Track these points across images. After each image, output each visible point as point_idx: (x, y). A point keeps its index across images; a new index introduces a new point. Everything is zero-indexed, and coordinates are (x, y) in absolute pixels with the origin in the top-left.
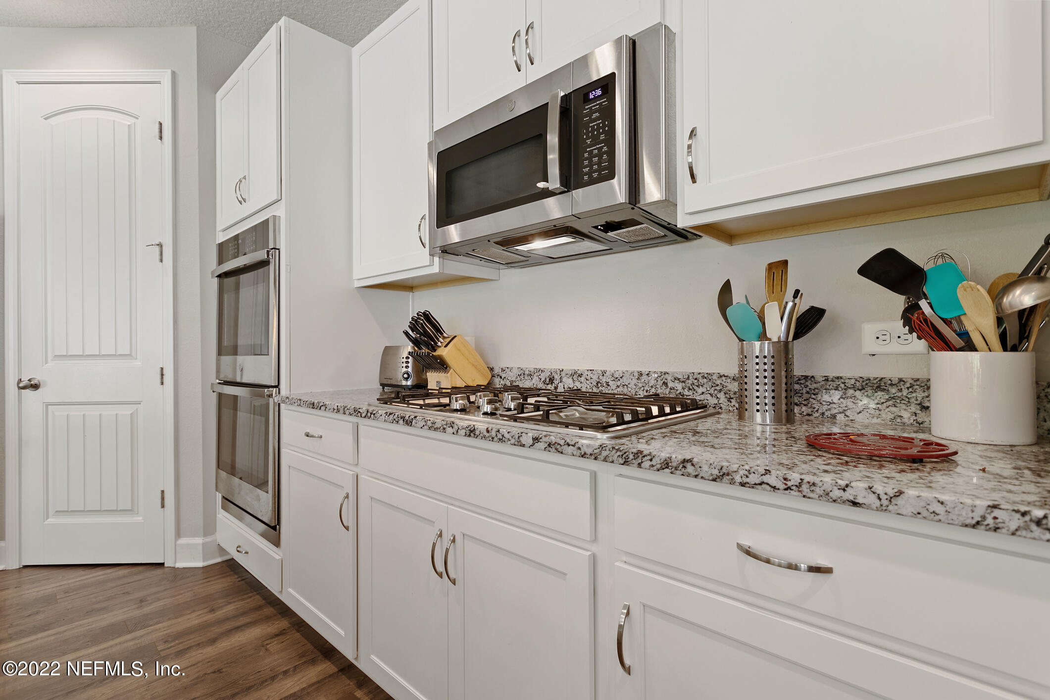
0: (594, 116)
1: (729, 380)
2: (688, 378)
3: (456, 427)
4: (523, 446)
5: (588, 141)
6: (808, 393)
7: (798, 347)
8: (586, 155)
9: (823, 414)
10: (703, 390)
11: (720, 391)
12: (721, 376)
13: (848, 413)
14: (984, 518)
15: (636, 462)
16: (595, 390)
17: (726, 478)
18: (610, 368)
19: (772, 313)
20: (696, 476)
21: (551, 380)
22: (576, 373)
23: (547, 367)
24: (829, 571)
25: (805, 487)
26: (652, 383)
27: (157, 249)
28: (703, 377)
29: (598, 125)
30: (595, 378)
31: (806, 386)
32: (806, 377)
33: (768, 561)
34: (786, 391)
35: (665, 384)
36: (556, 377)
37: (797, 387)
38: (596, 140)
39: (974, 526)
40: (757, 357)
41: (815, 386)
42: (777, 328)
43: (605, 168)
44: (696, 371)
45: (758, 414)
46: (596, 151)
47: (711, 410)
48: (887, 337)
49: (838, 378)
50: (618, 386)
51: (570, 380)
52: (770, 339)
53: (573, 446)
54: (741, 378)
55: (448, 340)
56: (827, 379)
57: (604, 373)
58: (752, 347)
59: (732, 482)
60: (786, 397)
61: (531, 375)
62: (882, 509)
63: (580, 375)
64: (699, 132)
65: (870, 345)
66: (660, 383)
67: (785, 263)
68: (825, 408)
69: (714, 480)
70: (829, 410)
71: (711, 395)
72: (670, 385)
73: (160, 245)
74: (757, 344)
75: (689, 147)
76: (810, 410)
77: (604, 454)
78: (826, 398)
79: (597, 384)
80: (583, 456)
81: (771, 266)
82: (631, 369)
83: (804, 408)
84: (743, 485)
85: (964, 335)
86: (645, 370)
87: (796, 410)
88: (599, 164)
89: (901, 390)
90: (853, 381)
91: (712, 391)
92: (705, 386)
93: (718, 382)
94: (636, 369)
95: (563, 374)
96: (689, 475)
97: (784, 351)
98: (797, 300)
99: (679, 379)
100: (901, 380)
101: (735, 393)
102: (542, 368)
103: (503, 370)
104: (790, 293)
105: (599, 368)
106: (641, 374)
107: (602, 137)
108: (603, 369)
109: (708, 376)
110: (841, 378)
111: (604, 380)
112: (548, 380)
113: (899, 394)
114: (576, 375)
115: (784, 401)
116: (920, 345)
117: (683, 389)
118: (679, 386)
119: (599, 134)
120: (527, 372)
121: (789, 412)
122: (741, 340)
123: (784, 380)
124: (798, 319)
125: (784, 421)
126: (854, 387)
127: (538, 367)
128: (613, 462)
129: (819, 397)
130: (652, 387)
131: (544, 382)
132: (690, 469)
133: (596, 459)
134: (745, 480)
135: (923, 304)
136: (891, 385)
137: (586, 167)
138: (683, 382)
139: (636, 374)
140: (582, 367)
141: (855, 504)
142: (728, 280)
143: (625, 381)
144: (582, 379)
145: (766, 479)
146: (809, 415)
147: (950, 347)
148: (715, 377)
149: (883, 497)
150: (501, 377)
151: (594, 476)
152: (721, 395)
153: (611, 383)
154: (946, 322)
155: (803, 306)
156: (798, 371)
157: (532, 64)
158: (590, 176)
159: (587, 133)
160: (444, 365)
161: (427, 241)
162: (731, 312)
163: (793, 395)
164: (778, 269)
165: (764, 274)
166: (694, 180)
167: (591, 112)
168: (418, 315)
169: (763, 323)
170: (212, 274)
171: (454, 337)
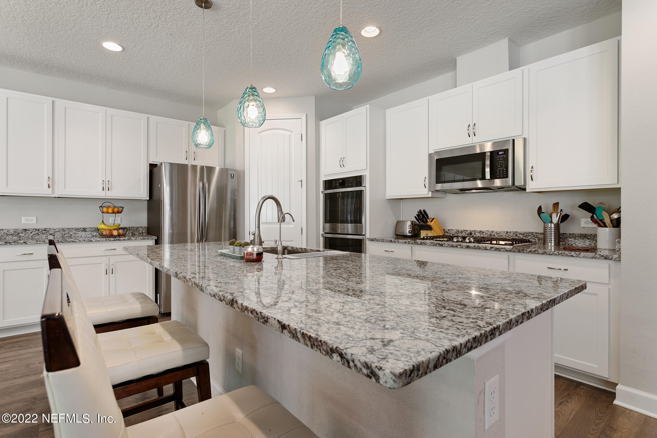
0: (501, 159)
1: (539, 234)
2: (525, 234)
3: (462, 246)
4: (487, 249)
5: (499, 166)
6: (564, 238)
7: (562, 225)
8: (498, 170)
9: (569, 244)
10: (530, 237)
11: (536, 238)
12: (536, 233)
13: (576, 244)
14: (594, 256)
15: (522, 252)
16: (489, 237)
17: (545, 254)
18: (495, 230)
19: (554, 215)
20: (538, 253)
21: (471, 234)
22: (481, 231)
23: (469, 229)
24: (567, 270)
25: (562, 254)
26: (512, 234)
27: (300, 182)
28: (530, 233)
29: (502, 162)
30: (489, 233)
31: (564, 236)
32: (564, 234)
33: (554, 269)
34: (558, 237)
35: (517, 235)
36: (473, 233)
37: (561, 236)
38: (501, 166)
39: (592, 258)
40: (550, 228)
41: (567, 236)
42: (555, 219)
43: (505, 175)
44: (528, 231)
45: (550, 243)
46: (502, 169)
47: (533, 243)
48: (588, 223)
49: (573, 234)
50: (498, 236)
51: (479, 234)
52: (553, 223)
53: (504, 249)
54: (544, 234)
55: (431, 219)
56: (570, 234)
57: (493, 232)
58: (548, 225)
59: (547, 254)
60: (558, 239)
61: (462, 232)
62: (577, 257)
63: (483, 232)
64: (534, 167)
65: (583, 224)
66: (514, 235)
67: (558, 203)
68: (570, 242)
69: (542, 254)
70: (571, 243)
71: (533, 239)
72: (518, 235)
73: (301, 181)
74: (550, 224)
75: (531, 170)
76: (565, 243)
77: (513, 250)
78: (570, 239)
79: (490, 235)
80: (507, 251)
81: (554, 204)
82: (504, 231)
83: (563, 243)
84: (549, 254)
85: (604, 224)
86: (509, 231)
87: (561, 243)
88: (503, 173)
89: (591, 237)
90: (578, 235)
91: (533, 238)
92: (531, 236)
93: (535, 235)
94: (506, 230)
95: (476, 232)
96: (536, 253)
97: (557, 226)
98: (561, 212)
99: (521, 234)
100: (591, 235)
101: (541, 238)
102: (467, 230)
103: (449, 230)
104: (559, 211)
105: (491, 230)
106: (507, 232)
107: (504, 166)
108: (492, 230)
109: (532, 233)
110: (574, 234)
111: (493, 234)
112: (469, 234)
113: (591, 238)
114: (481, 232)
115: (557, 240)
116: (595, 226)
117: (523, 237)
118: (521, 236)
119: (503, 165)
120: (460, 231)
121: (559, 243)
122: (544, 223)
123: (557, 234)
124: (562, 217)
125: (557, 245)
126: (578, 237)
127: (465, 229)
128: (516, 252)
129: (568, 239)
130: (511, 236)
131: (468, 235)
132: (536, 252)
133: (511, 251)
134: (550, 253)
135: (595, 215)
136: (589, 236)
137: (498, 173)
138: (523, 235)
139: (506, 232)
140: (483, 229)
141: (572, 256)
142: (540, 206)
143: (501, 234)
144: (484, 234)
145: (554, 253)
146: (564, 244)
147: (601, 227)
148: (534, 233)
149: (577, 254)
150: (448, 233)
151: (509, 256)
152: (536, 239)
153: (496, 235)
154: (600, 220)
155: (564, 213)
156: (561, 232)
157: (475, 136)
158: (499, 176)
159: (498, 164)
160: (430, 228)
161: (427, 186)
162: (541, 215)
163: (560, 238)
164: (556, 205)
165: (552, 206)
166: (532, 180)
167: (500, 158)
168: (420, 211)
169: (551, 218)
170: (322, 192)
171: (433, 219)
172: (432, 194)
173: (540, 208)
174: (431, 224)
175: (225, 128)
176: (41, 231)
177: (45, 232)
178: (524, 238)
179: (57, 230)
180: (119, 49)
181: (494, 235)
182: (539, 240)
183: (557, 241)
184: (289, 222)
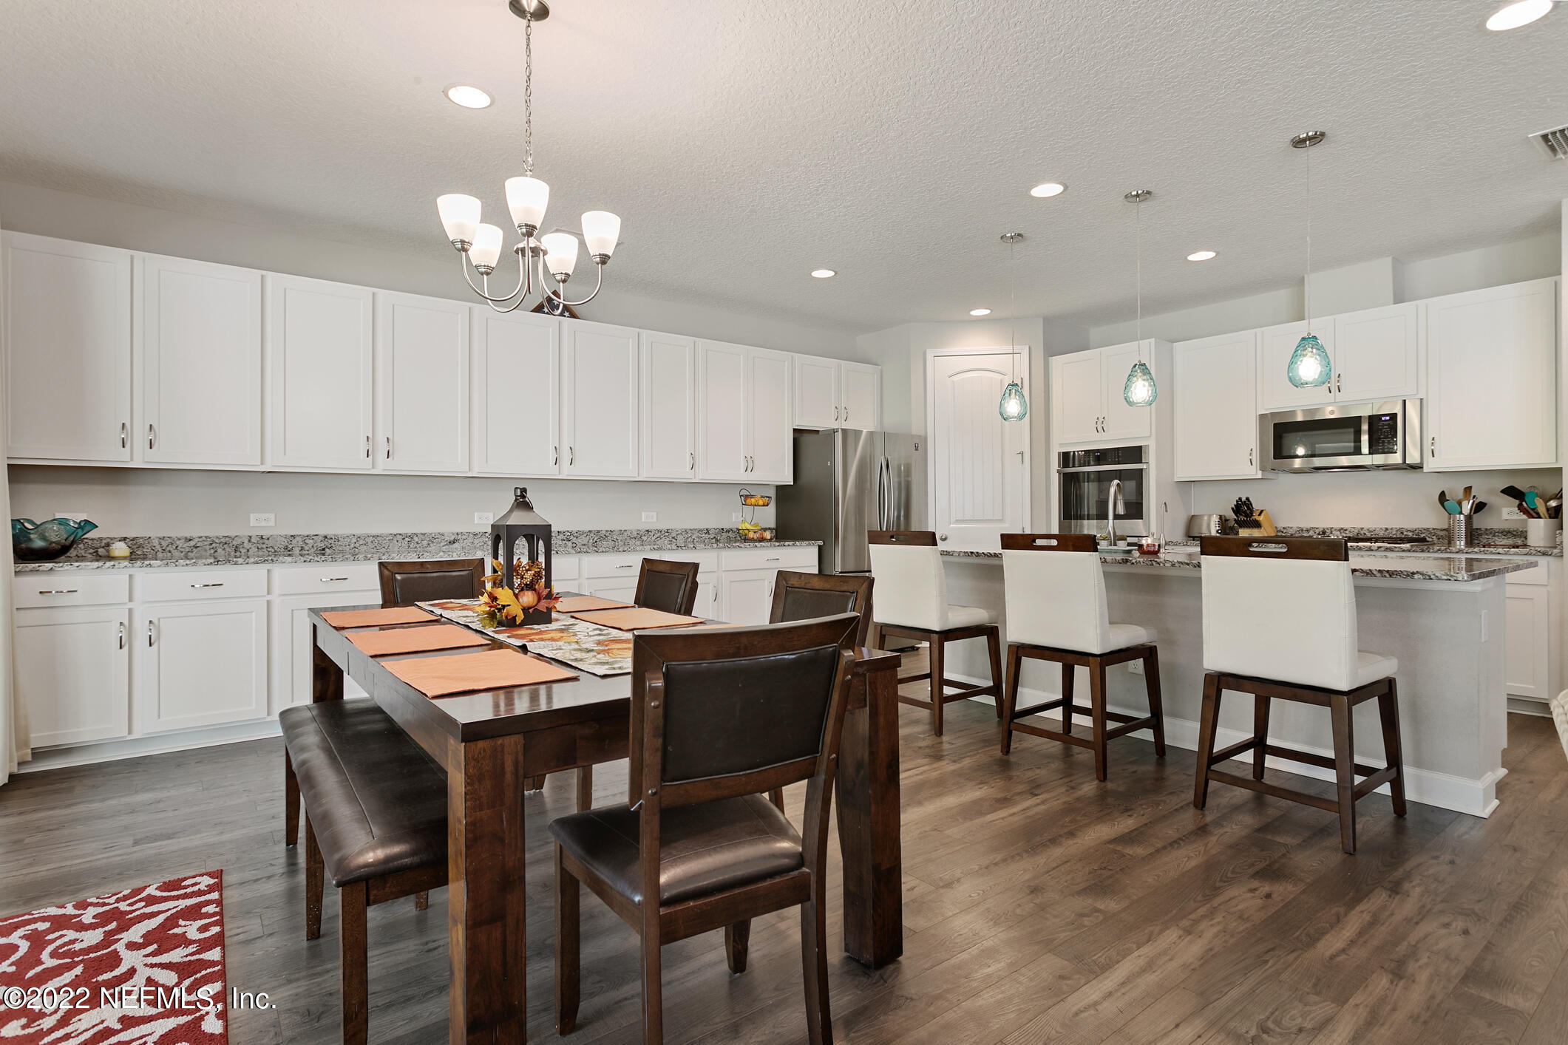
0: (1385, 427)
1: (1440, 531)
2: (1415, 530)
6: (1478, 535)
7: (1476, 517)
8: (1381, 442)
9: (1485, 543)
10: (1425, 535)
11: (1435, 535)
12: (1434, 529)
14: (1528, 552)
19: (1465, 504)
20: (1450, 552)
21: (1324, 533)
22: (1342, 529)
25: (1485, 551)
26: (1394, 533)
27: (1020, 455)
28: (1425, 529)
29: (1387, 431)
30: (1356, 531)
31: (1480, 532)
32: (1480, 529)
35: (1402, 533)
36: (1327, 531)
37: (1475, 532)
38: (1386, 437)
39: (1526, 554)
40: (1457, 521)
41: (1483, 531)
42: (1467, 507)
43: (1390, 448)
44: (1420, 527)
45: (1459, 541)
46: (1386, 441)
47: (1429, 543)
48: (1513, 513)
49: (1491, 529)
50: (1372, 535)
51: (1339, 533)
52: (1463, 514)
54: (1449, 530)
55: (1259, 512)
56: (1487, 529)
57: (1362, 529)
58: (1455, 517)
60: (1470, 534)
62: (1506, 554)
63: (1346, 530)
64: (1436, 439)
65: (1507, 516)
66: (1399, 533)
67: (1471, 487)
68: (1486, 540)
70: (1489, 542)
71: (1430, 537)
72: (1405, 533)
74: (1458, 516)
75: (1432, 443)
77: (1413, 549)
78: (1488, 535)
79: (1357, 534)
81: (1465, 488)
82: (1381, 527)
85: (1538, 514)
86: (1389, 527)
88: (1388, 446)
89: (1519, 532)
90: (1498, 530)
91: (1430, 535)
92: (1426, 533)
93: (1433, 532)
95: (1333, 530)
97: (1469, 519)
98: (1475, 500)
100: (1518, 529)
101: (1443, 536)
103: (1284, 528)
104: (1472, 497)
105: (1359, 526)
106: (1387, 529)
107: (1390, 436)
109: (1429, 529)
110: (1493, 529)
111: (1362, 532)
112: (1321, 533)
113: (1517, 534)
115: (1469, 536)
116: (1524, 517)
118: (1410, 534)
119: (1388, 434)
121: (1471, 541)
122: (1450, 514)
123: (1470, 529)
124: (1476, 506)
126: (1498, 533)
129: (1485, 535)
130: (1394, 535)
133: (1409, 551)
134: (1467, 552)
135: (1524, 503)
136: (1515, 531)
137: (1381, 446)
141: (1499, 554)
142: (1444, 492)
143: (1376, 532)
144: (1347, 532)
145: (1474, 551)
147: (1533, 518)
149: (1506, 551)
150: (1283, 533)
152: (1434, 537)
154: (1532, 509)
155: (1478, 501)
156: (1476, 526)
157: (1339, 392)
158: (1383, 450)
159: (1381, 433)
160: (1257, 525)
161: (1254, 462)
162: (1446, 503)
163: (1473, 537)
164: (1468, 490)
165: (1462, 491)
166: (1433, 456)
167: (1384, 425)
168: (1240, 499)
169: (1461, 508)
170: (1058, 471)
171: (1262, 511)
172: (1262, 475)
173: (1443, 494)
174: (1261, 519)
175: (880, 367)
176: (663, 532)
177: (667, 534)
178: (1414, 536)
179: (679, 532)
180: (831, 274)
181: (1365, 534)
182: (1439, 539)
183: (1469, 539)
184: (1001, 518)
